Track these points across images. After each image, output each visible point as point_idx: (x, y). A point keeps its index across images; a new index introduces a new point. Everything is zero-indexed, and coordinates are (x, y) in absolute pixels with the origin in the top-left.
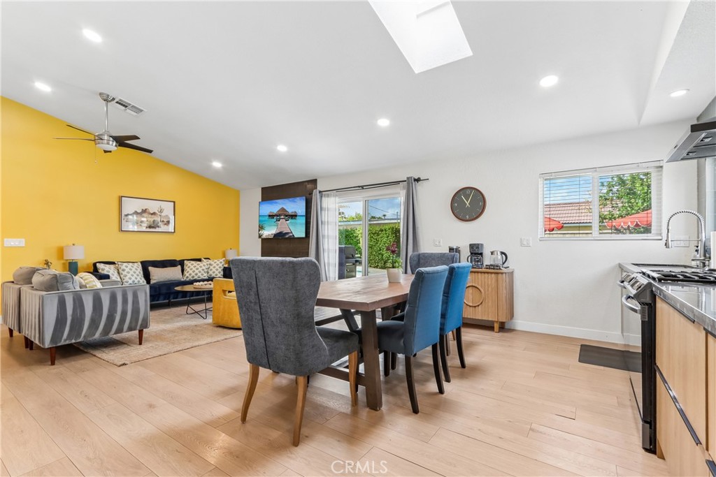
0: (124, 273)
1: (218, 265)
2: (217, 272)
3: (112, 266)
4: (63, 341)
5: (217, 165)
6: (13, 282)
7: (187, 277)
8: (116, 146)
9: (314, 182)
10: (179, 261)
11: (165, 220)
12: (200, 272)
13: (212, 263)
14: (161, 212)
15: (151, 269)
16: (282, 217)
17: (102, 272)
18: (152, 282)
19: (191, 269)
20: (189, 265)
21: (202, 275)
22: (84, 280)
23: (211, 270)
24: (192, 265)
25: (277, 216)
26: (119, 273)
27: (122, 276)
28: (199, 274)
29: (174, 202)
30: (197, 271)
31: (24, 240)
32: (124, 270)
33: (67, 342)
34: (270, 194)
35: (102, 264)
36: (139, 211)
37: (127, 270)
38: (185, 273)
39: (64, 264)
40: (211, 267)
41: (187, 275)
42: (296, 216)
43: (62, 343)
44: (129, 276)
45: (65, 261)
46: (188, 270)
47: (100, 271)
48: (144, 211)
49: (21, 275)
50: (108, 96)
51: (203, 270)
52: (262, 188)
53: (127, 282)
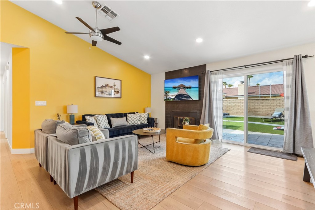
0: (100, 122)
1: (145, 116)
2: (144, 121)
3: (93, 117)
4: (84, 189)
5: (147, 57)
6: (41, 130)
7: (130, 124)
8: (102, 37)
9: (204, 66)
10: (124, 114)
11: (117, 91)
12: (136, 121)
13: (142, 115)
14: (115, 86)
15: (112, 119)
16: (182, 88)
17: (89, 121)
18: (113, 126)
19: (132, 119)
20: (130, 116)
21: (138, 122)
22: (94, 132)
23: (141, 119)
24: (132, 116)
25: (178, 87)
26: (96, 121)
27: (98, 123)
28: (136, 122)
29: (121, 80)
30: (135, 120)
31: (46, 102)
32: (99, 120)
33: (88, 190)
34: (171, 75)
35: (88, 117)
36: (104, 85)
37: (101, 119)
38: (128, 121)
39: (67, 116)
40: (141, 118)
41: (130, 122)
42: (191, 87)
43: (84, 191)
44: (102, 123)
45: (67, 115)
46: (130, 119)
47: (87, 121)
48: (107, 85)
49: (47, 126)
50: (98, 3)
51: (138, 119)
52: (166, 73)
53: (101, 127)
